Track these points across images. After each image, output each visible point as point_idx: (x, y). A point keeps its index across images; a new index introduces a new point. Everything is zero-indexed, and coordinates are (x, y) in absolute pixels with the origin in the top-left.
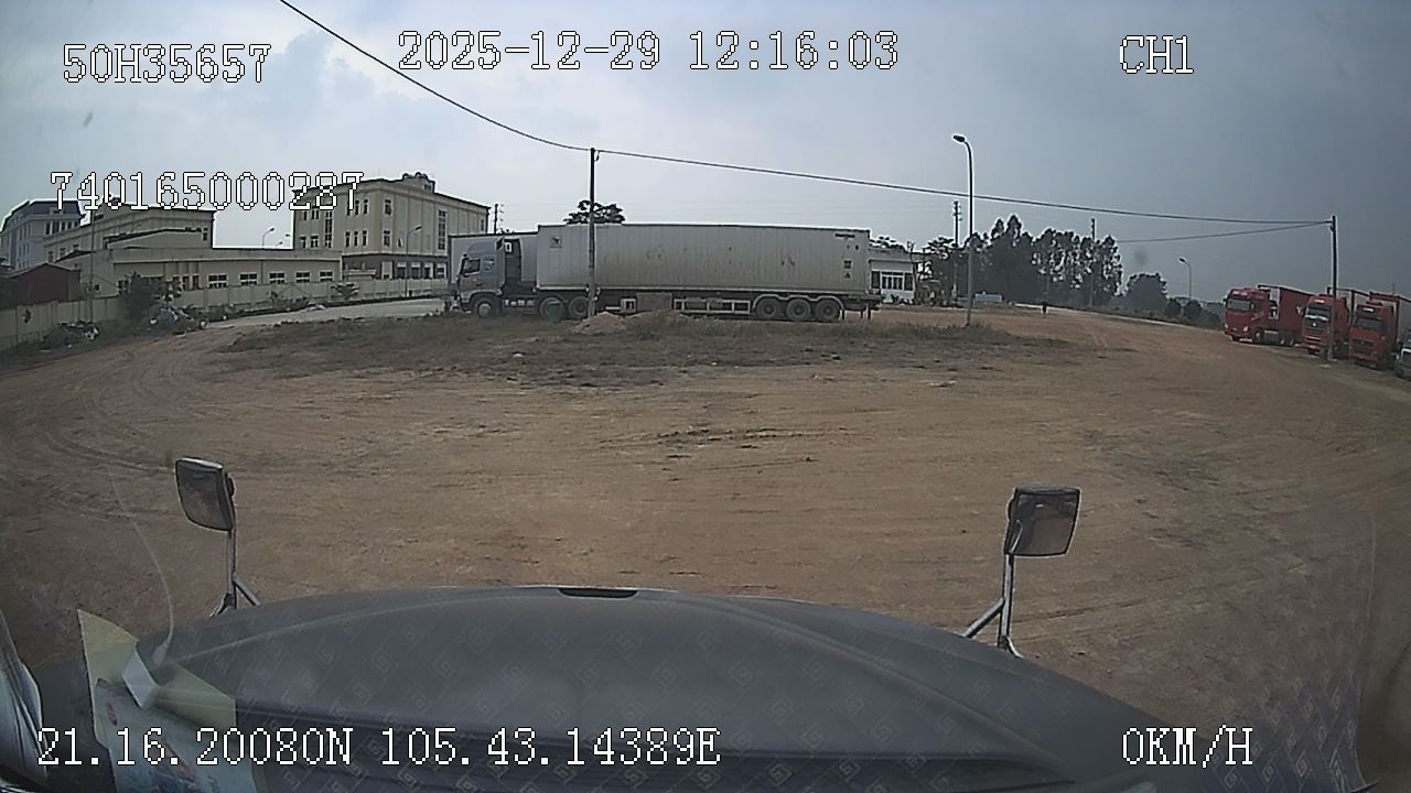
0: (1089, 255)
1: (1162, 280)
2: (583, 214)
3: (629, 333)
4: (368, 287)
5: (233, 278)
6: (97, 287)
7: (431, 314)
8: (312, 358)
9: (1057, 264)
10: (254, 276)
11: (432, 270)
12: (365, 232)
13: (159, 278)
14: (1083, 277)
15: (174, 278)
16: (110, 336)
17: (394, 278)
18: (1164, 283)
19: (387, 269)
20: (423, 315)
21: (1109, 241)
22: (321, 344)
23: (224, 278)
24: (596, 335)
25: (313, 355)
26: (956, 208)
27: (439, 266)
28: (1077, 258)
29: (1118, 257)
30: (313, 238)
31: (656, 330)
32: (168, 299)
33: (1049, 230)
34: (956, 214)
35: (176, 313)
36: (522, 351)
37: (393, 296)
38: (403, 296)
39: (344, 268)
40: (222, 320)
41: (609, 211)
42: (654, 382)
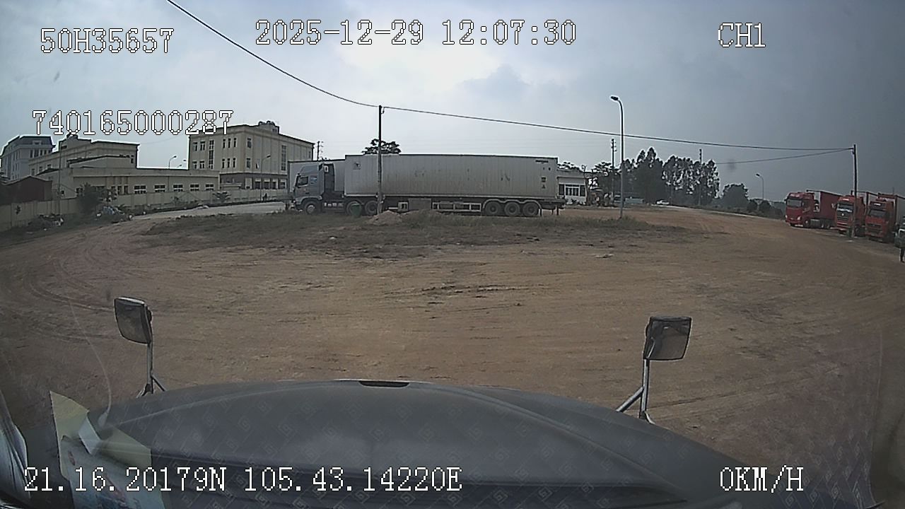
0: (698, 173)
1: (745, 188)
2: (374, 148)
3: (404, 224)
4: (236, 194)
5: (150, 187)
6: (63, 192)
7: (277, 212)
8: (201, 239)
9: (678, 179)
10: (163, 187)
11: (277, 184)
12: (234, 159)
13: (103, 187)
14: (695, 187)
15: (112, 187)
16: (72, 224)
17: (253, 189)
18: (746, 190)
19: (248, 182)
20: (272, 212)
21: (711, 163)
22: (206, 231)
23: (144, 187)
24: (383, 225)
25: (201, 237)
26: (613, 144)
27: (282, 181)
28: (691, 174)
29: (717, 174)
30: (201, 162)
31: (420, 222)
32: (108, 201)
33: (673, 157)
34: (613, 147)
35: (114, 210)
36: (335, 235)
37: (252, 200)
38: (259, 200)
39: (221, 182)
40: (143, 214)
41: (390, 146)
42: (420, 255)
